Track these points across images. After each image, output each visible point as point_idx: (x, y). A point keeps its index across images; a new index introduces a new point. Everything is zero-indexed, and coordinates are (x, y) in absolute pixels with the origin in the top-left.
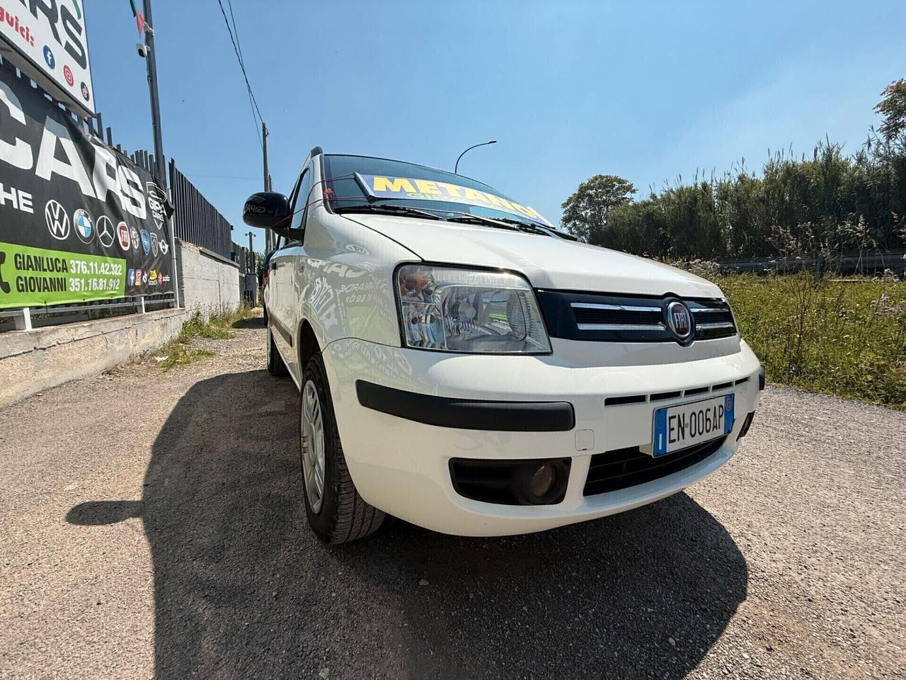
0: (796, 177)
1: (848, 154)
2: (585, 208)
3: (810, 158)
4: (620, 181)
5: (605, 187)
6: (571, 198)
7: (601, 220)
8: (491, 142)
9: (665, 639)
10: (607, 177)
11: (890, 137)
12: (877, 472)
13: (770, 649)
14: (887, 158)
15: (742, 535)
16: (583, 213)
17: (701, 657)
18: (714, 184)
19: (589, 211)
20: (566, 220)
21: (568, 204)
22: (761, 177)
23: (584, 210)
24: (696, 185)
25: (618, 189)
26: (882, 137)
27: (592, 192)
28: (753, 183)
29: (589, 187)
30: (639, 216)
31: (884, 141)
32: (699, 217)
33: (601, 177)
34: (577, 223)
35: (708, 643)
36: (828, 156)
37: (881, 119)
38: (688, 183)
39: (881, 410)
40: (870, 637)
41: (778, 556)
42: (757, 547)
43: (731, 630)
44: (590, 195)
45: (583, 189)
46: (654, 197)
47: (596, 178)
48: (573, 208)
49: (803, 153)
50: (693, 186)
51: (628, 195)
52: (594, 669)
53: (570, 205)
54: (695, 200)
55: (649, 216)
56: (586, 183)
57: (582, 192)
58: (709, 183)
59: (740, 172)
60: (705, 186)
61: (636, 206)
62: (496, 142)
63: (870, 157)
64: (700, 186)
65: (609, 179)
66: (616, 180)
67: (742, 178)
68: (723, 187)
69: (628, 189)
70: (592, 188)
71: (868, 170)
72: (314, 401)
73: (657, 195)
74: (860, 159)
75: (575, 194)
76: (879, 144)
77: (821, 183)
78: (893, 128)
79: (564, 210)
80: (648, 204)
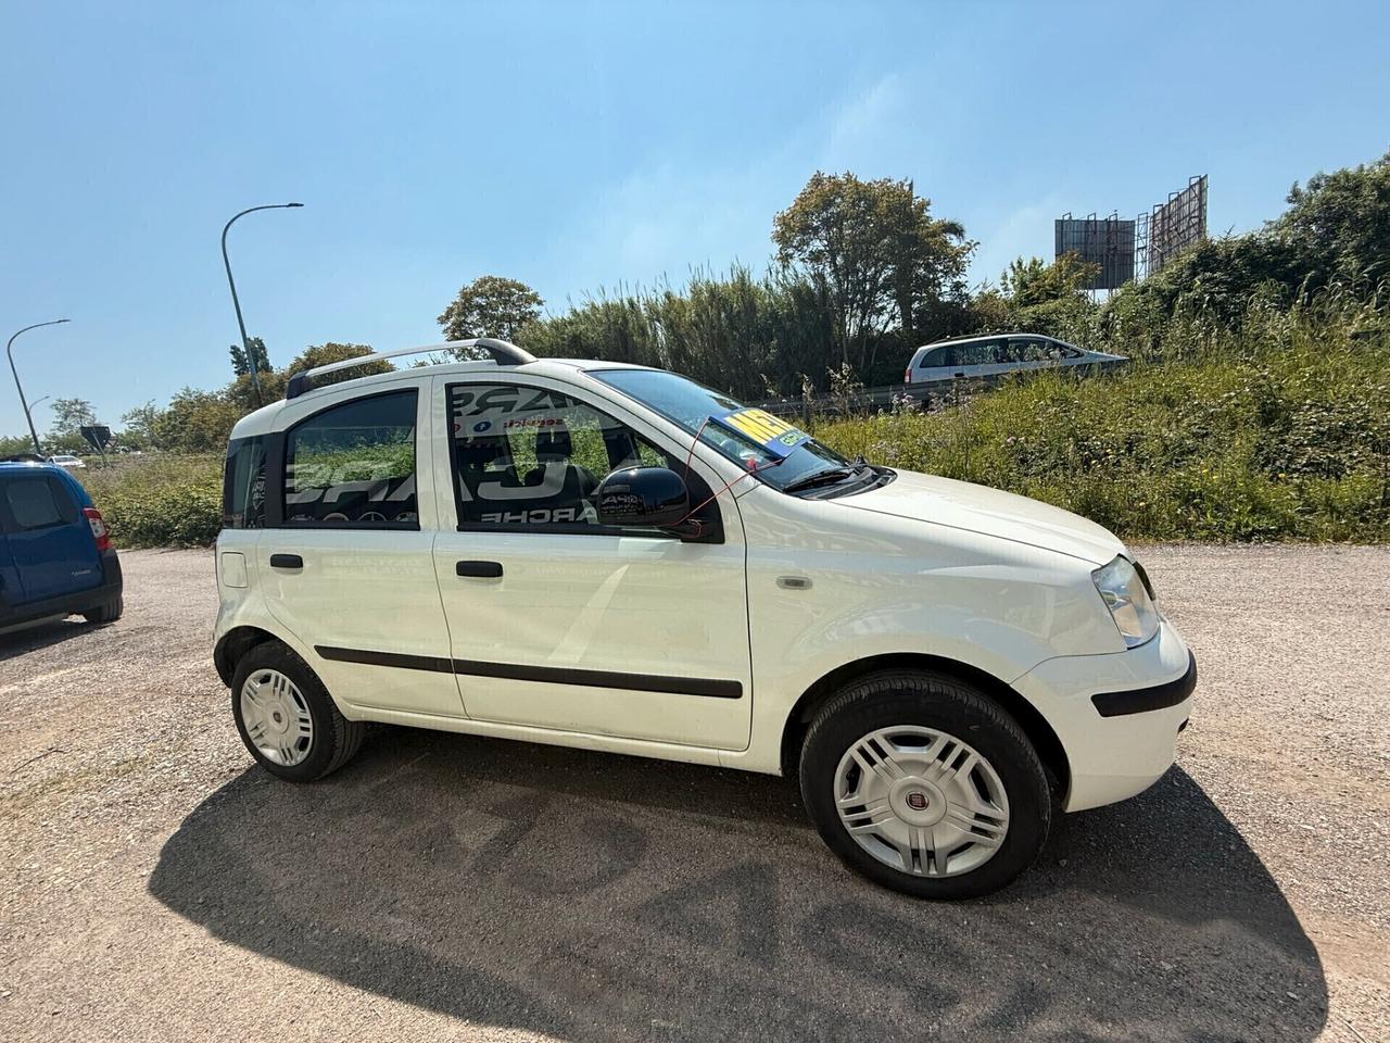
0: (719, 299)
1: (756, 279)
4: (521, 288)
5: (500, 294)
6: (451, 309)
8: (291, 205)
10: (501, 280)
11: (784, 267)
14: (785, 286)
18: (641, 303)
21: (447, 318)
22: (687, 296)
23: (475, 328)
24: (622, 301)
25: (520, 298)
26: (778, 265)
27: (482, 301)
28: (682, 304)
29: (476, 293)
31: (781, 270)
33: (491, 278)
36: (742, 279)
37: (776, 248)
38: (613, 299)
44: (480, 307)
45: (467, 296)
46: (574, 312)
47: (484, 282)
48: (458, 323)
49: (722, 277)
50: (618, 301)
51: (535, 307)
53: (453, 319)
54: (625, 320)
56: (471, 285)
57: (467, 300)
58: (635, 299)
59: (665, 290)
60: (631, 304)
61: (555, 325)
62: (302, 205)
63: (774, 286)
64: (626, 302)
65: (504, 284)
66: (514, 285)
67: (668, 296)
68: (651, 308)
69: (534, 298)
70: (481, 295)
71: (775, 298)
72: (938, 747)
73: (578, 310)
74: (767, 286)
75: (455, 303)
76: (778, 273)
77: (742, 309)
78: (785, 259)
79: (444, 327)
80: (571, 323)
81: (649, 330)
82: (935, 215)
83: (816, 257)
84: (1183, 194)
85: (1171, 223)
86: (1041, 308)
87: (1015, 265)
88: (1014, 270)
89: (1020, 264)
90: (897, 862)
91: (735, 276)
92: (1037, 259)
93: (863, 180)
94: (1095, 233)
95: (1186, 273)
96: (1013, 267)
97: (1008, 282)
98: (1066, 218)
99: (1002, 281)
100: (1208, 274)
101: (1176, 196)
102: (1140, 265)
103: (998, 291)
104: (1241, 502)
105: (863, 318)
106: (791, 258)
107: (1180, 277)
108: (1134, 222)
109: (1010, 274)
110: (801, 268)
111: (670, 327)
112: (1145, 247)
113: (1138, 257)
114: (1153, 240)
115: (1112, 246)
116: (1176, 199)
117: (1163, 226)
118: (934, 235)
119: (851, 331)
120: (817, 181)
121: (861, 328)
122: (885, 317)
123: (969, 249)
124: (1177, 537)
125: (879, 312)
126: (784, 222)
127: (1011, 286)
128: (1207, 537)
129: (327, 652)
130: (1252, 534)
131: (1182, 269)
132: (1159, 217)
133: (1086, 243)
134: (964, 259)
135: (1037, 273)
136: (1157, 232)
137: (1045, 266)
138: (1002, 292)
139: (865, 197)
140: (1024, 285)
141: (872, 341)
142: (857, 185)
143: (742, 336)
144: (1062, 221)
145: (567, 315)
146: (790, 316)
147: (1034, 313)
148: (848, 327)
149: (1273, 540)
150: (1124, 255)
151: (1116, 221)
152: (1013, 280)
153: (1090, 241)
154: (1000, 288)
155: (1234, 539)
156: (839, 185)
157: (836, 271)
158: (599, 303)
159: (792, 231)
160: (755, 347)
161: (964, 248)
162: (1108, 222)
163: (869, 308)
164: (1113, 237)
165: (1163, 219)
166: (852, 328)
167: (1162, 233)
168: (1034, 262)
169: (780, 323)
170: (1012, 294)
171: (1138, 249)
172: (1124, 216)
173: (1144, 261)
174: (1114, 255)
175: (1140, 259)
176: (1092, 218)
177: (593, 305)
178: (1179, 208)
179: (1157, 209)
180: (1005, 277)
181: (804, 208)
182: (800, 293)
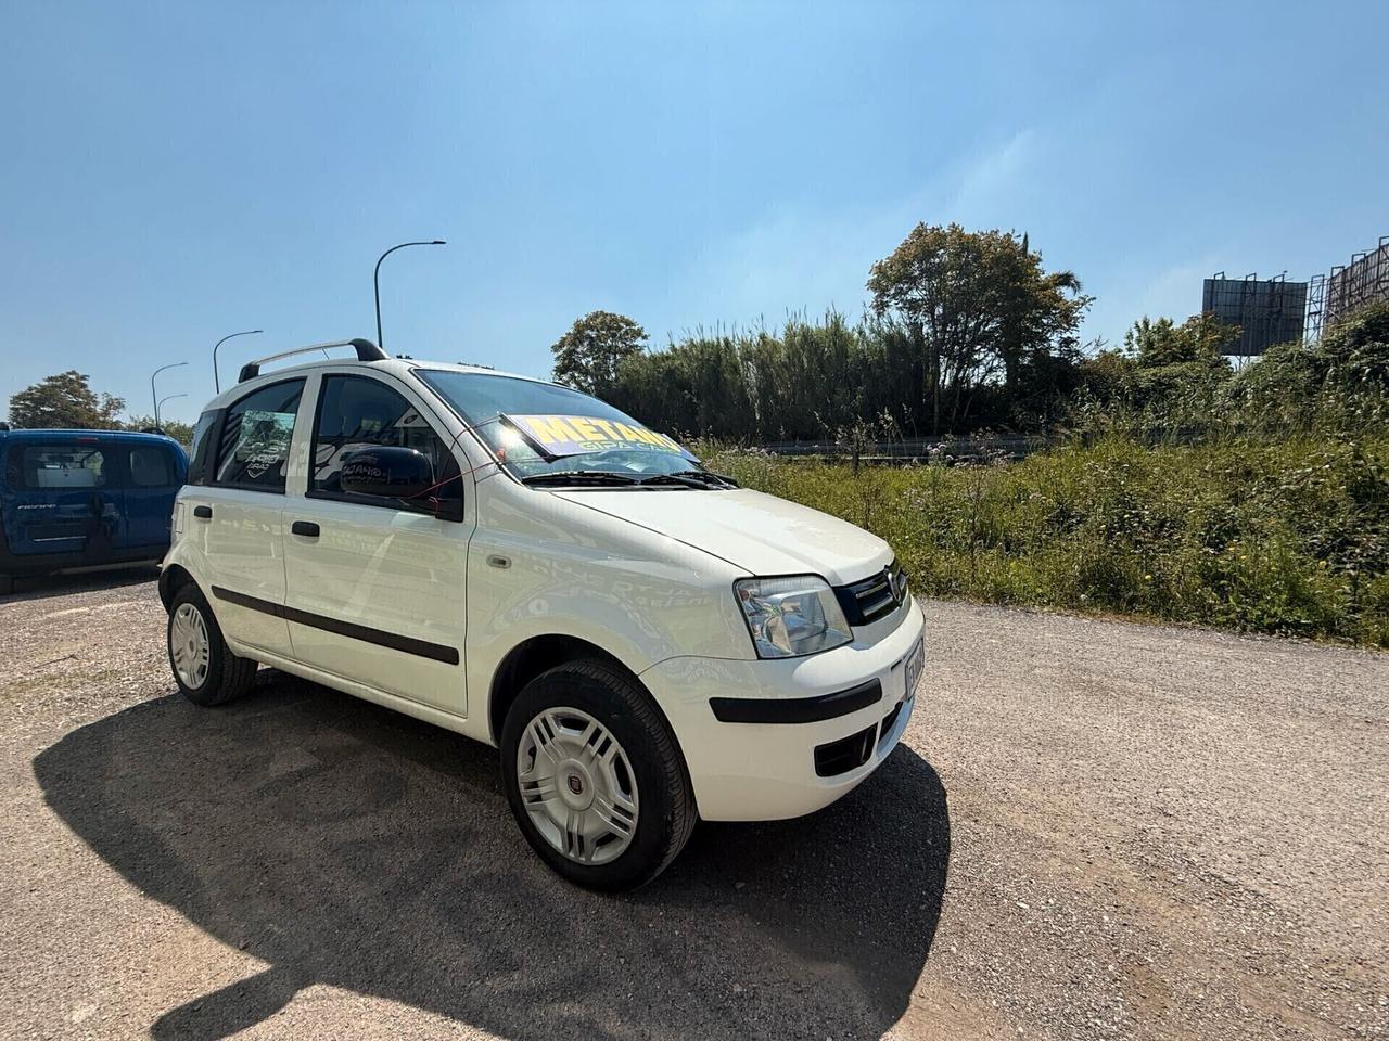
0: (811, 343)
1: (851, 325)
2: (585, 355)
3: (822, 325)
4: (629, 323)
5: (610, 328)
6: (564, 339)
7: (608, 373)
8: (436, 243)
9: (925, 843)
10: (611, 315)
11: (879, 315)
12: (962, 665)
13: (976, 821)
14: (879, 334)
15: (919, 747)
16: (583, 362)
17: (949, 842)
18: (737, 341)
19: (590, 359)
20: (561, 371)
21: (560, 347)
22: (781, 338)
23: (584, 357)
24: (718, 339)
25: (627, 333)
26: (873, 312)
27: (593, 334)
28: (775, 346)
29: (588, 326)
30: (659, 372)
31: (876, 317)
32: (725, 379)
33: (603, 314)
34: (577, 375)
35: (947, 834)
36: (836, 324)
37: (871, 296)
38: (710, 337)
39: (937, 604)
40: (1013, 790)
41: (946, 755)
42: (931, 753)
43: (952, 818)
44: (590, 338)
45: (580, 328)
46: (673, 348)
47: (596, 316)
48: (570, 353)
49: (816, 321)
50: (715, 340)
51: (639, 342)
52: (902, 882)
53: (565, 349)
54: (719, 358)
55: (670, 372)
56: (584, 319)
57: (579, 332)
58: (731, 339)
59: (760, 331)
60: (727, 342)
61: (653, 359)
62: (443, 243)
63: (867, 332)
64: (722, 342)
65: (614, 319)
66: (623, 320)
67: (763, 337)
68: (745, 346)
69: (639, 333)
70: (592, 328)
71: (868, 345)
72: (589, 731)
73: (677, 346)
74: (860, 332)
75: (569, 334)
76: (872, 320)
77: (834, 353)
78: (881, 307)
79: (556, 355)
80: (668, 358)
81: (741, 368)
82: (1048, 269)
83: (913, 306)
84: (1372, 255)
85: (1354, 288)
86: (1165, 370)
87: (1141, 326)
88: (1139, 330)
89: (1146, 324)
90: (556, 841)
91: (829, 321)
92: (1165, 319)
93: (968, 232)
94: (1254, 294)
95: (1349, 341)
96: (1137, 327)
97: (1133, 342)
98: (1219, 277)
99: (1127, 341)
100: (1378, 344)
101: (1362, 257)
102: (1311, 332)
103: (1120, 351)
104: (1275, 590)
105: (959, 370)
106: (887, 306)
107: (1340, 345)
108: (1306, 284)
109: (1136, 334)
110: (896, 315)
111: (762, 367)
112: (1320, 312)
113: (1310, 323)
114: (1330, 305)
115: (1275, 310)
116: (1362, 261)
117: (1343, 289)
118: (1045, 287)
119: (947, 382)
120: (920, 232)
121: (956, 381)
122: (982, 370)
123: (1083, 304)
124: (1189, 620)
125: (977, 363)
126: (880, 269)
127: (1136, 346)
128: (1224, 624)
129: (220, 593)
130: (1279, 626)
131: (1344, 337)
132: (1340, 279)
133: (1242, 305)
134: (1077, 315)
135: (1168, 334)
136: (1335, 296)
137: (1174, 327)
138: (1126, 352)
139: (967, 247)
140: (1150, 345)
141: (967, 393)
142: (961, 235)
143: (829, 380)
144: (1213, 281)
145: (666, 350)
146: (880, 364)
147: (1154, 375)
148: (942, 378)
149: (1303, 636)
150: (1291, 319)
151: (1283, 283)
152: (1139, 341)
153: (1246, 303)
154: (1124, 348)
155: (1255, 631)
156: (945, 236)
157: (933, 322)
158: (697, 340)
159: (888, 281)
160: (842, 390)
161: (1077, 303)
162: (1272, 284)
163: (966, 360)
164: (1277, 300)
165: (1344, 282)
166: (946, 380)
167: (1342, 298)
168: (1163, 322)
169: (869, 369)
170: (1137, 354)
171: (1310, 314)
172: (1294, 278)
173: (1317, 328)
174: (1277, 320)
175: (1312, 325)
176: (1251, 279)
177: (692, 341)
178: (1366, 271)
179: (1336, 272)
180: (1130, 336)
181: (902, 259)
182: (893, 342)
